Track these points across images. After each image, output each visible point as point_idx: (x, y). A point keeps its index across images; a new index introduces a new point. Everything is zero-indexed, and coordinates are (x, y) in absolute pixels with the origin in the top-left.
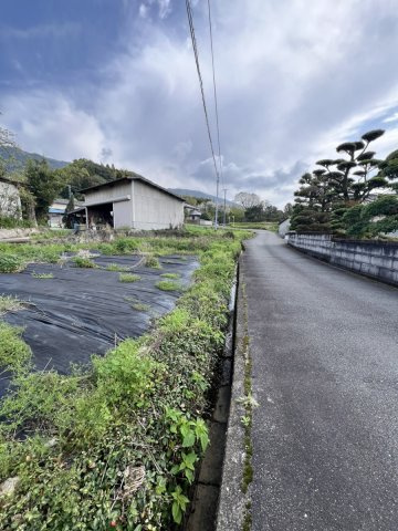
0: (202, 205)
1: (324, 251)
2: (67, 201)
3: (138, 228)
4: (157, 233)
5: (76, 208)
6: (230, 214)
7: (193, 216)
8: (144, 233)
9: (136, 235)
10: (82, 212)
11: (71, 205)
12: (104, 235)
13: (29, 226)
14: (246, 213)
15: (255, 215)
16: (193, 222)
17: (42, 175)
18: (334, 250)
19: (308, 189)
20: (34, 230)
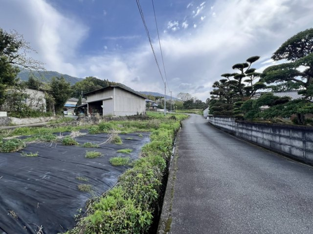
0: (159, 100)
1: (231, 128)
2: (77, 100)
3: (117, 115)
4: (129, 118)
5: (82, 103)
6: (175, 105)
7: (153, 107)
8: (120, 118)
9: (116, 119)
10: (86, 106)
11: (79, 102)
12: (95, 120)
13: (49, 116)
14: (184, 104)
15: (189, 105)
16: (153, 110)
17: (60, 86)
18: (238, 128)
19: (218, 91)
20: (52, 118)
